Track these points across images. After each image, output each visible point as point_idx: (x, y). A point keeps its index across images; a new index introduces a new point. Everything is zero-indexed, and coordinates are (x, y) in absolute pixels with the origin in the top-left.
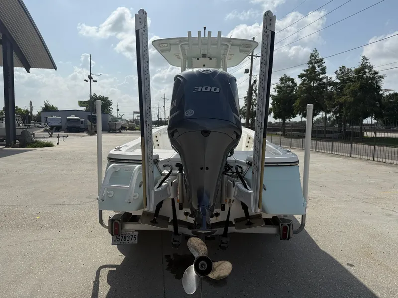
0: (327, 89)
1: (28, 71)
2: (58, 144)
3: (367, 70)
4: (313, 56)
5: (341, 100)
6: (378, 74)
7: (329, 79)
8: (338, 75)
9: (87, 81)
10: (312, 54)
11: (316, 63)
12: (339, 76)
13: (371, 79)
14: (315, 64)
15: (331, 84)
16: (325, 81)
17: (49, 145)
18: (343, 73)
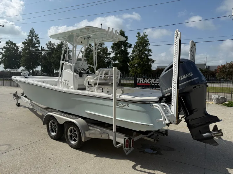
4: (32, 32)
10: (31, 31)
11: (33, 36)
12: (48, 47)
14: (33, 38)
18: (50, 45)
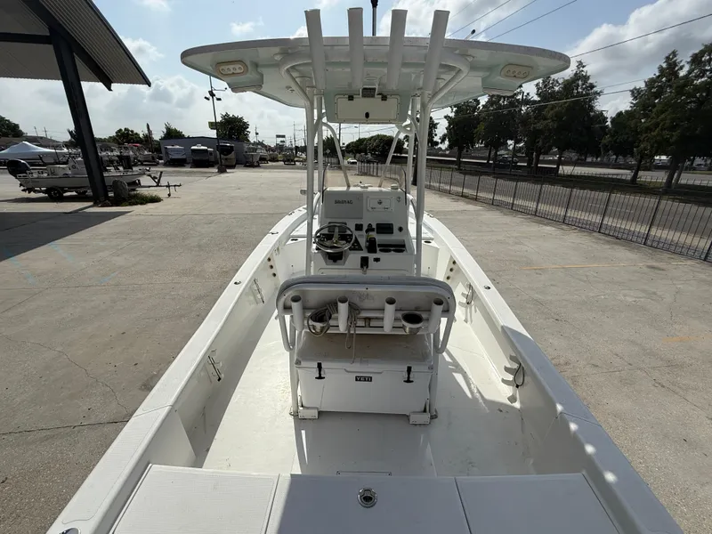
0: (521, 110)
1: (110, 89)
2: (169, 195)
3: (580, 82)
5: (540, 126)
6: (595, 89)
7: (525, 94)
8: (538, 89)
9: (208, 99)
12: (540, 91)
13: (582, 95)
15: (526, 102)
16: (520, 97)
17: (155, 200)
18: (545, 86)
